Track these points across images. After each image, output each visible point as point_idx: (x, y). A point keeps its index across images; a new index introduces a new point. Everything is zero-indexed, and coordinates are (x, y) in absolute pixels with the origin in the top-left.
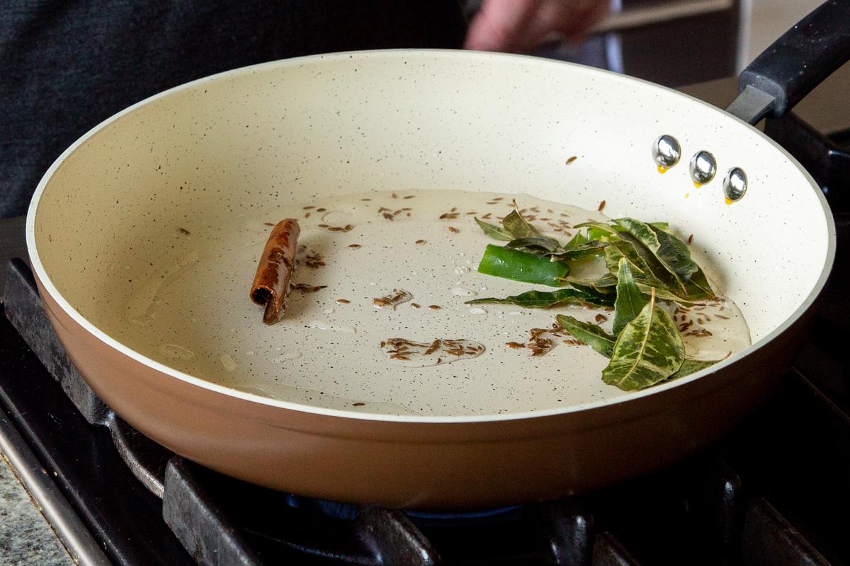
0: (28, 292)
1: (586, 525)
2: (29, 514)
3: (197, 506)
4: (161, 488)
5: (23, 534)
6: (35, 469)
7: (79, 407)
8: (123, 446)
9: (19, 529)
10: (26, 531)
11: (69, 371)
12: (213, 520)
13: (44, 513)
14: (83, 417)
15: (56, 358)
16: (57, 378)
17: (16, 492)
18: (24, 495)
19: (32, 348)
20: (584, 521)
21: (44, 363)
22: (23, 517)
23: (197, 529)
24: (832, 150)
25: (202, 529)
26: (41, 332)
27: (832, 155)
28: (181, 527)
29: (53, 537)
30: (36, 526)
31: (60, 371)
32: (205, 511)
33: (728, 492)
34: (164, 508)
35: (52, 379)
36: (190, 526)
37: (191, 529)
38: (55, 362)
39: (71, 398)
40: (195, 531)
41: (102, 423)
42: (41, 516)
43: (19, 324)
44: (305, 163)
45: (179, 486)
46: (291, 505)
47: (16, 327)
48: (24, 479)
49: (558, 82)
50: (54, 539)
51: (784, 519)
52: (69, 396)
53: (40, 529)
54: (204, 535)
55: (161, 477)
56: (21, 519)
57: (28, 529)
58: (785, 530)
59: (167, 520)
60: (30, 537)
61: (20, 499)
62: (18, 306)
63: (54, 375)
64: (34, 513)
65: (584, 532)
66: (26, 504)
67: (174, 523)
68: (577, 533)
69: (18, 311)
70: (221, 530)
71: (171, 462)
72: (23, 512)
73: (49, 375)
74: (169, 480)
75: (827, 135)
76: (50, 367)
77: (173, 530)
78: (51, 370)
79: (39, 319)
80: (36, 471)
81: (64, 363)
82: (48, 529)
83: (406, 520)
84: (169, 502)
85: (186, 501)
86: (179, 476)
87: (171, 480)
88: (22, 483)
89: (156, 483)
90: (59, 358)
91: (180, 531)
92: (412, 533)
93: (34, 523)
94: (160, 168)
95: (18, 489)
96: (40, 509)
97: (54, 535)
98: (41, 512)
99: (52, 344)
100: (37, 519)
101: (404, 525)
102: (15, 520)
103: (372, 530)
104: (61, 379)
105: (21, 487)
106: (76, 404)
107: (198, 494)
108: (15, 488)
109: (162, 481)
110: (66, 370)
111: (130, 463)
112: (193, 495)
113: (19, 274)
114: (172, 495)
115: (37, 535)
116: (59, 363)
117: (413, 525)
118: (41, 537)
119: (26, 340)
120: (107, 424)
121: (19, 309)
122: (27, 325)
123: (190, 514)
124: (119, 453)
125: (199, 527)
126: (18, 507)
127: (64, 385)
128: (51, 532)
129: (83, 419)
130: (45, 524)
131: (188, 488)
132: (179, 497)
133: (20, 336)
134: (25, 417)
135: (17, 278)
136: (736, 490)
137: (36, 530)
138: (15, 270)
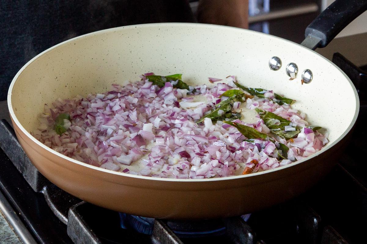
0: (8, 134)
1: (253, 237)
2: (8, 231)
3: (82, 228)
4: (67, 220)
5: (6, 240)
6: (11, 211)
7: (30, 184)
8: (50, 201)
9: (4, 238)
10: (7, 239)
11: (26, 169)
12: (89, 234)
13: (15, 231)
14: (32, 189)
15: (20, 163)
16: (21, 171)
17: (3, 222)
18: (6, 223)
19: (10, 159)
20: (252, 236)
21: (15, 165)
22: (5, 233)
23: (82, 238)
24: (361, 73)
25: (84, 239)
26: (14, 151)
27: (361, 75)
28: (75, 237)
29: (18, 241)
30: (11, 236)
31: (22, 169)
32: (86, 230)
33: (315, 223)
34: (68, 229)
35: (19, 172)
36: (79, 237)
37: (79, 238)
38: (20, 165)
39: (27, 181)
40: (81, 239)
41: (41, 192)
42: (13, 232)
43: (4, 148)
44: (117, 74)
45: (74, 220)
46: (123, 228)
47: (3, 149)
48: (6, 216)
49: (226, 35)
50: (19, 242)
51: (340, 235)
52: (26, 180)
53: (13, 238)
54: (85, 241)
55: (66, 215)
56: (4, 233)
57: (7, 238)
58: (340, 240)
59: (69, 234)
60: (9, 242)
61: (4, 225)
62: (4, 140)
63: (20, 170)
64: (10, 231)
65: (252, 240)
66: (7, 227)
67: (72, 236)
68: (249, 241)
69: (4, 142)
70: (93, 239)
71: (71, 209)
72: (6, 230)
73: (18, 170)
74: (70, 217)
75: (359, 67)
76: (18, 167)
77: (71, 239)
78: (18, 168)
79: (13, 146)
80: (11, 212)
81: (24, 165)
82: (16, 238)
83: (174, 234)
84: (70, 226)
85: (77, 226)
86: (74, 215)
87: (71, 216)
88: (5, 218)
89: (64, 218)
90: (22, 163)
91: (74, 239)
92: (176, 240)
93: (10, 235)
94: (57, 78)
95: (3, 220)
96: (13, 229)
97: (19, 240)
98: (13, 230)
99: (19, 157)
100: (12, 233)
101: (173, 237)
102: (2, 234)
103: (159, 239)
104: (22, 172)
105: (4, 219)
106: (29, 183)
107: (83, 223)
108: (2, 220)
109: (67, 217)
110: (25, 168)
111: (53, 209)
112: (80, 224)
113: (5, 126)
114: (71, 223)
115: (11, 241)
116: (22, 165)
117: (177, 237)
118: (13, 241)
119: (7, 155)
120: (43, 192)
121: (5, 142)
122: (8, 149)
123: (79, 232)
124: (48, 205)
125: (83, 237)
126: (3, 228)
127: (24, 175)
128: (18, 239)
129: (32, 190)
130: (15, 236)
131: (78, 220)
132: (74, 224)
133: (5, 153)
134: (6, 188)
135: (4, 128)
136: (319, 222)
137: (11, 238)
138: (3, 124)
